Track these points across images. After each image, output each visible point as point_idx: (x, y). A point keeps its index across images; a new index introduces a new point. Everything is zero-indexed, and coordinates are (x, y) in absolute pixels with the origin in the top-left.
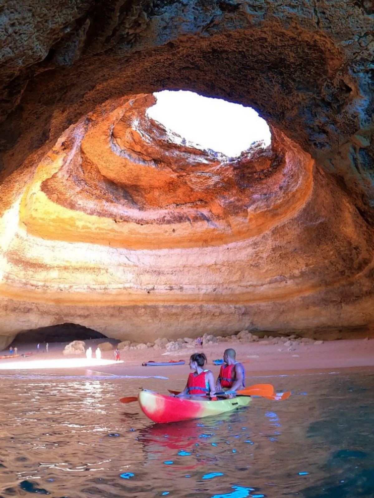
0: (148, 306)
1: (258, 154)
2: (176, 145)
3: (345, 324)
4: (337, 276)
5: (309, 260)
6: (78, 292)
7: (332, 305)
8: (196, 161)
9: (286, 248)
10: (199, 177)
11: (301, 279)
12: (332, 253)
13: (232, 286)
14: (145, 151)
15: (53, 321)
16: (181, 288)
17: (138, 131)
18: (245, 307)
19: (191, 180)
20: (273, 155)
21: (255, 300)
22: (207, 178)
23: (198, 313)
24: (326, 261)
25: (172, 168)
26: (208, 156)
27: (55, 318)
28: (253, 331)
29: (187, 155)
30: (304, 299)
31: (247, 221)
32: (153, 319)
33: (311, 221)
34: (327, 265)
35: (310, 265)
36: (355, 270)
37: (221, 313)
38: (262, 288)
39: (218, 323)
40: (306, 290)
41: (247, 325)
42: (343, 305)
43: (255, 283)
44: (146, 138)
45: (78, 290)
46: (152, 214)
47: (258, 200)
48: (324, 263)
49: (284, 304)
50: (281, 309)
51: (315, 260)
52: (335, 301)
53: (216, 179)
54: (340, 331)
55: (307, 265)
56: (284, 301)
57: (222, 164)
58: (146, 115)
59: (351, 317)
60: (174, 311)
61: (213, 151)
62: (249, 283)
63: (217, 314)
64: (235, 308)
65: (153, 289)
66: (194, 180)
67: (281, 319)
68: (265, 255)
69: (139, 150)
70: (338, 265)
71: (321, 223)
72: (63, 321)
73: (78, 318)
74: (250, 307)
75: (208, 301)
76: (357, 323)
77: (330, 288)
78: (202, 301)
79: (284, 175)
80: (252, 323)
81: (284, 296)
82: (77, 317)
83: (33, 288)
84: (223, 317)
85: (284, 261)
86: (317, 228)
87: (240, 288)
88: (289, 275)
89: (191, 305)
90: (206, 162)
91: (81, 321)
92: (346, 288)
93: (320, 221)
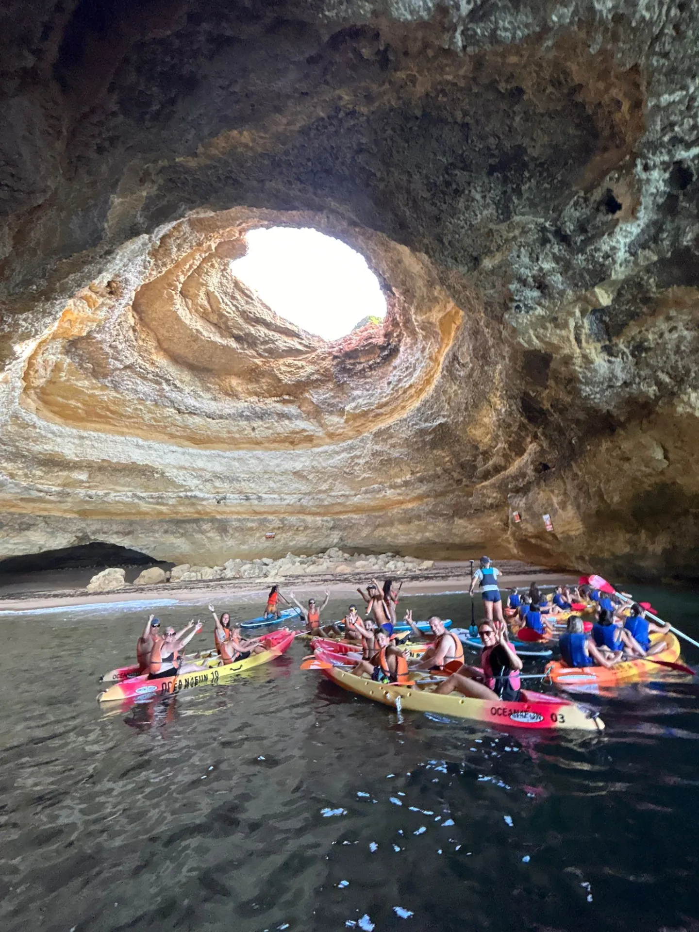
0: (217, 519)
1: (366, 340)
2: (265, 320)
3: (457, 540)
4: (451, 485)
5: (416, 467)
6: (118, 502)
7: (441, 519)
8: (288, 345)
9: (389, 454)
10: (289, 366)
11: (403, 488)
12: (447, 459)
13: (321, 496)
14: (224, 323)
15: (72, 541)
16: (260, 498)
17: (216, 293)
18: (334, 520)
19: (280, 369)
20: (385, 342)
21: (346, 512)
22: (299, 368)
23: (279, 528)
24: (438, 469)
25: (257, 351)
26: (302, 339)
27: (77, 537)
28: (343, 548)
29: (277, 336)
30: (406, 511)
31: (342, 421)
32: (221, 536)
33: (426, 421)
34: (440, 473)
35: (418, 472)
36: (478, 478)
37: (306, 528)
38: (356, 499)
39: (301, 540)
40: (409, 501)
41: (336, 541)
42: (456, 519)
43: (347, 493)
44: (227, 305)
45: (117, 499)
46: (228, 406)
47: (360, 397)
48: (435, 470)
49: (380, 517)
50: (377, 523)
51: (423, 467)
52: (445, 514)
53: (310, 369)
54: (448, 549)
55: (413, 473)
56: (381, 514)
57: (319, 351)
58: (228, 271)
59: (464, 533)
60: (250, 525)
61: (309, 334)
62: (340, 493)
63: (301, 528)
64: (322, 521)
65: (225, 498)
66: (283, 368)
67: (377, 533)
68: (362, 461)
69: (216, 321)
70: (453, 473)
71: (440, 424)
72: (90, 539)
73: (115, 536)
74: (340, 520)
75: (292, 513)
76: (473, 540)
77: (440, 499)
78: (285, 513)
79: (395, 368)
80: (341, 539)
81: (381, 508)
82: (112, 534)
83: (41, 494)
84: (308, 531)
85: (385, 468)
86: (434, 430)
87: (329, 499)
88: (388, 484)
89: (270, 517)
90: (300, 347)
91: (118, 540)
92: (462, 500)
93: (439, 422)
